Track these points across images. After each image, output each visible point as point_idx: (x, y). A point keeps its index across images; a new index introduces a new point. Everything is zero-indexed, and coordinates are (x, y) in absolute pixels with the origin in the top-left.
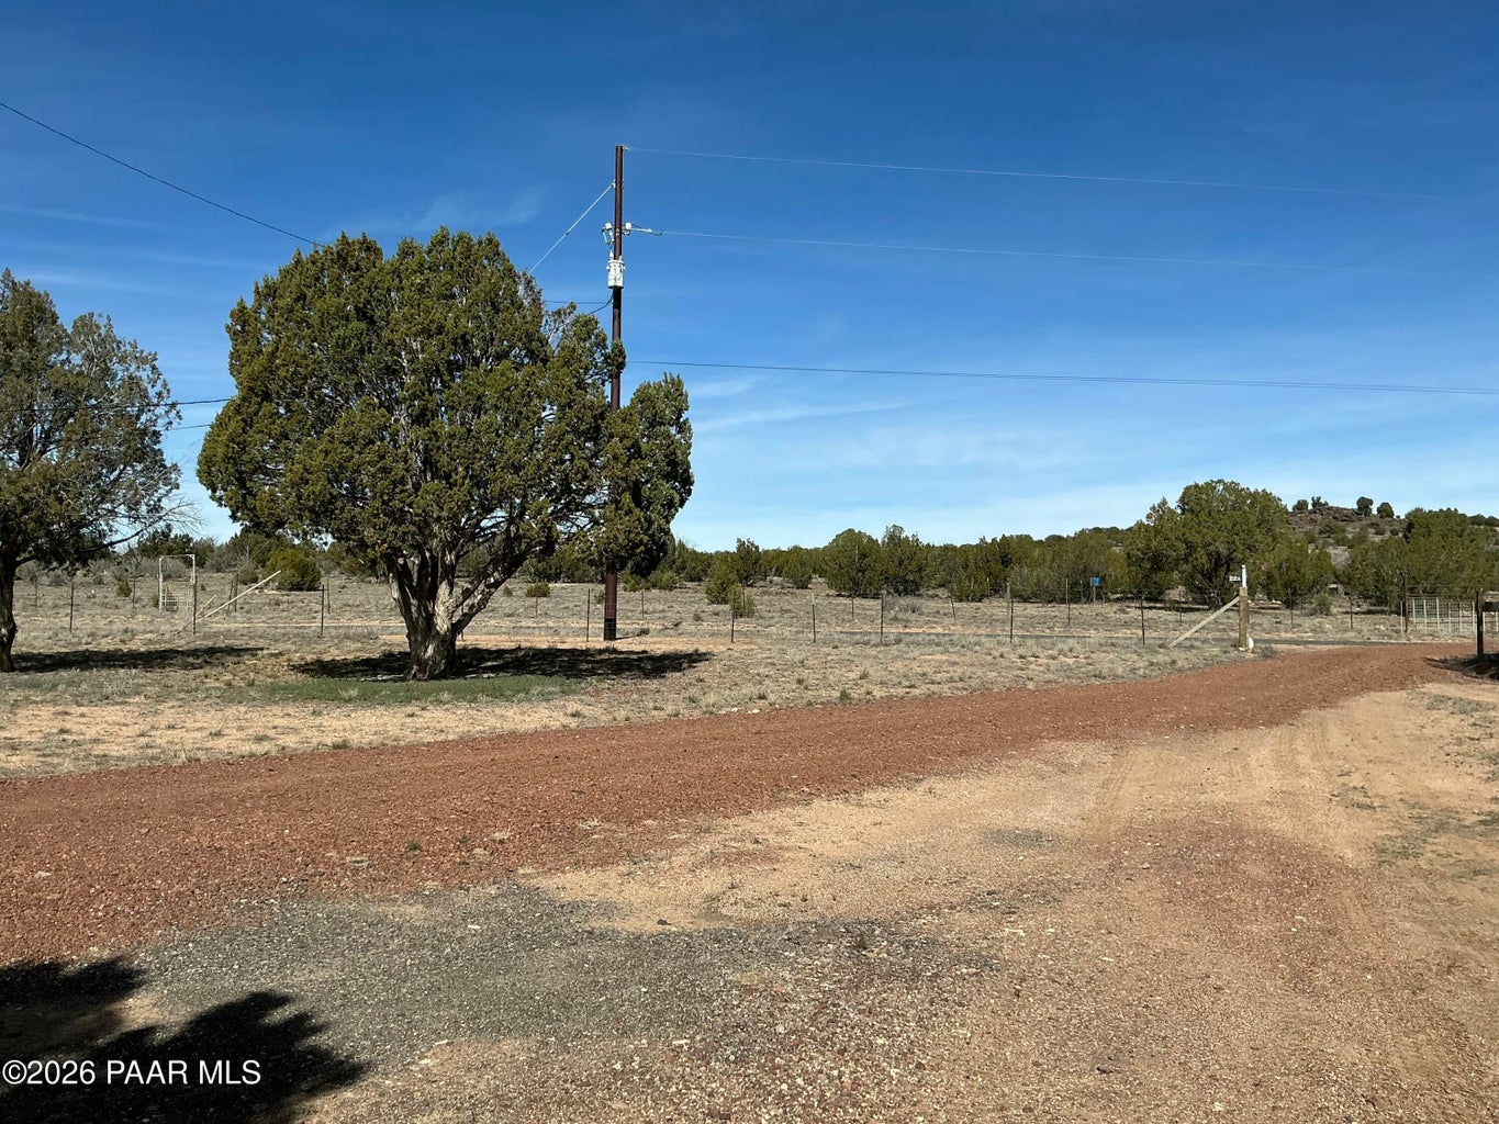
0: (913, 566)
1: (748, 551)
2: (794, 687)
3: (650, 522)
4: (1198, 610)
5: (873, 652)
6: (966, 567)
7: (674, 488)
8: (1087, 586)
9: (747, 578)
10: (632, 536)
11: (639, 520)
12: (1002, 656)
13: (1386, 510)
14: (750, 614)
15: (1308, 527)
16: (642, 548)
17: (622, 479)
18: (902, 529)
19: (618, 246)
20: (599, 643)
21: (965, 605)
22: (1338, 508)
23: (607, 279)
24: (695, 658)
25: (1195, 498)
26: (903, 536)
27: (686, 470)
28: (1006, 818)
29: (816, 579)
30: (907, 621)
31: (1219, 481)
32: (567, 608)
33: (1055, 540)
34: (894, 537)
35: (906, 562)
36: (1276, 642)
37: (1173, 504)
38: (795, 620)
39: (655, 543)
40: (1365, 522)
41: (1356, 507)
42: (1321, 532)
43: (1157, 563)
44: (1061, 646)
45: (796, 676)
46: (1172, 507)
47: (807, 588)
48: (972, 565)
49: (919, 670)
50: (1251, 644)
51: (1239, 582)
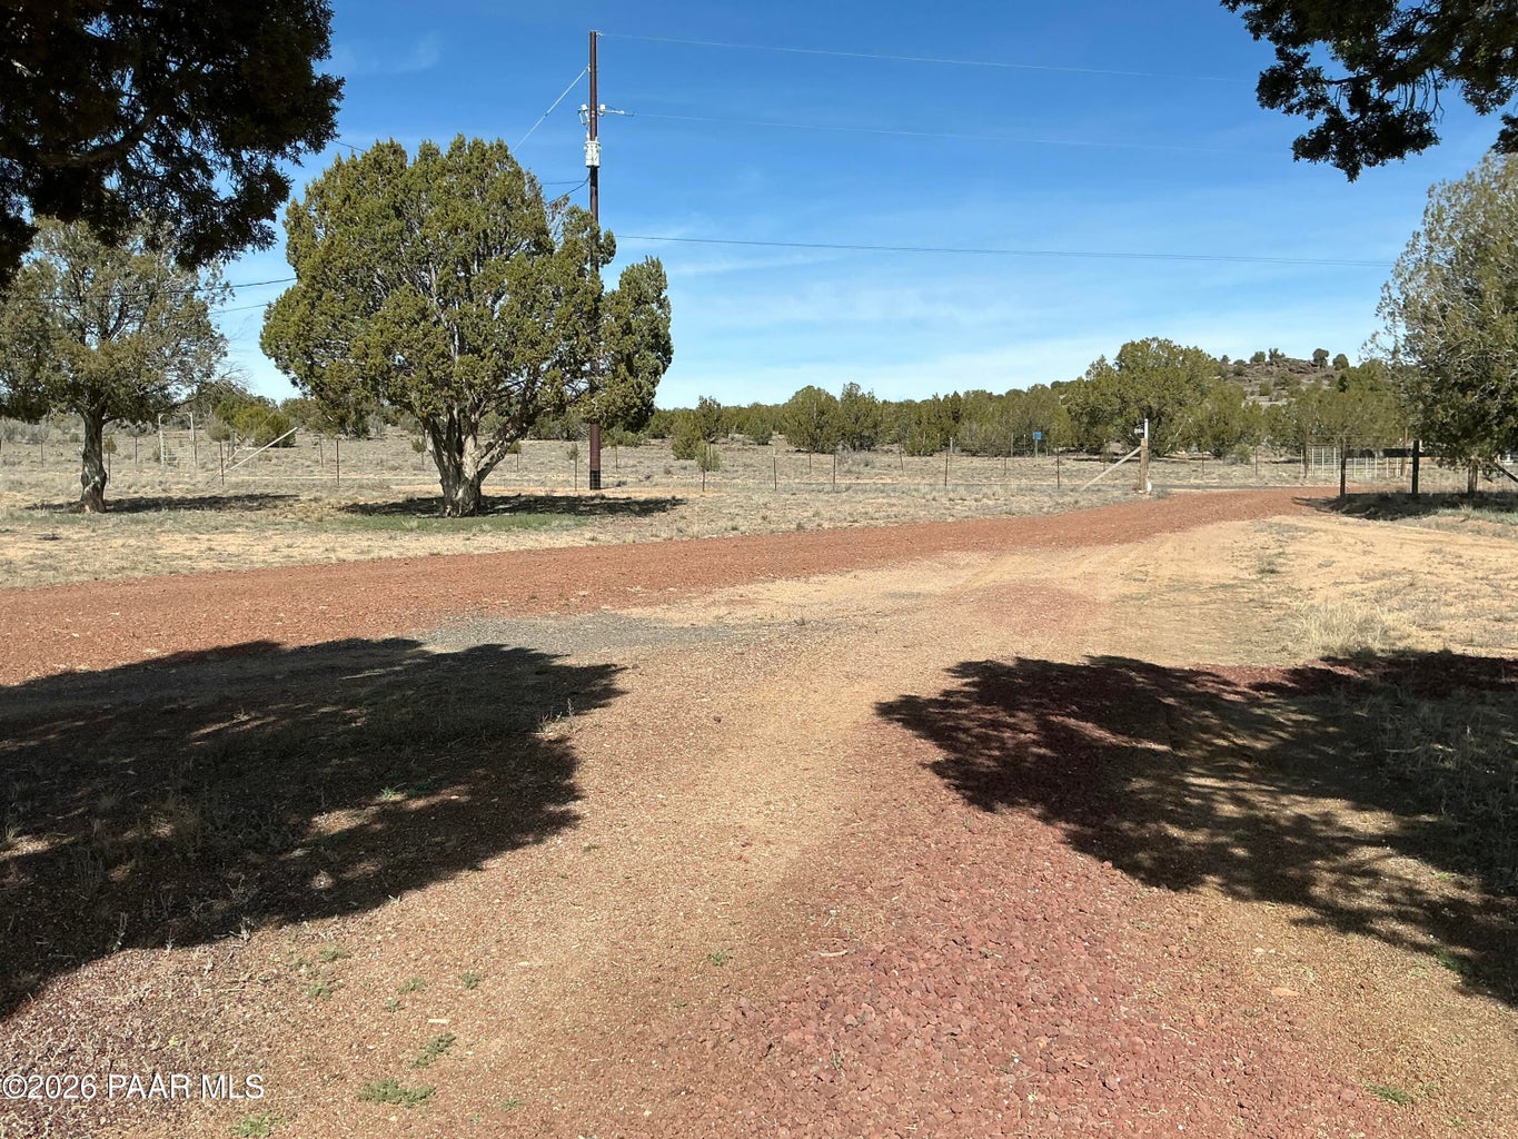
0: (870, 422)
1: (710, 409)
3: (640, 386)
5: (826, 497)
6: (919, 423)
7: (657, 358)
8: (1031, 442)
9: (709, 436)
10: (627, 399)
11: (633, 386)
12: (934, 499)
13: (1341, 361)
14: (716, 467)
16: (636, 409)
17: (618, 352)
18: (859, 387)
19: (593, 126)
20: (587, 492)
21: (916, 459)
22: (1294, 360)
23: (585, 160)
24: (675, 502)
25: (1130, 355)
26: (860, 393)
27: (667, 342)
29: (776, 436)
30: (859, 473)
31: (1154, 339)
32: (542, 463)
33: (1013, 394)
34: (851, 395)
35: (862, 419)
37: (1111, 361)
38: (757, 473)
39: (645, 405)
40: (1320, 374)
41: (1312, 359)
42: (1276, 385)
43: (1095, 417)
46: (1110, 364)
47: (767, 444)
48: (925, 422)
50: (1149, 488)
51: (1143, 434)
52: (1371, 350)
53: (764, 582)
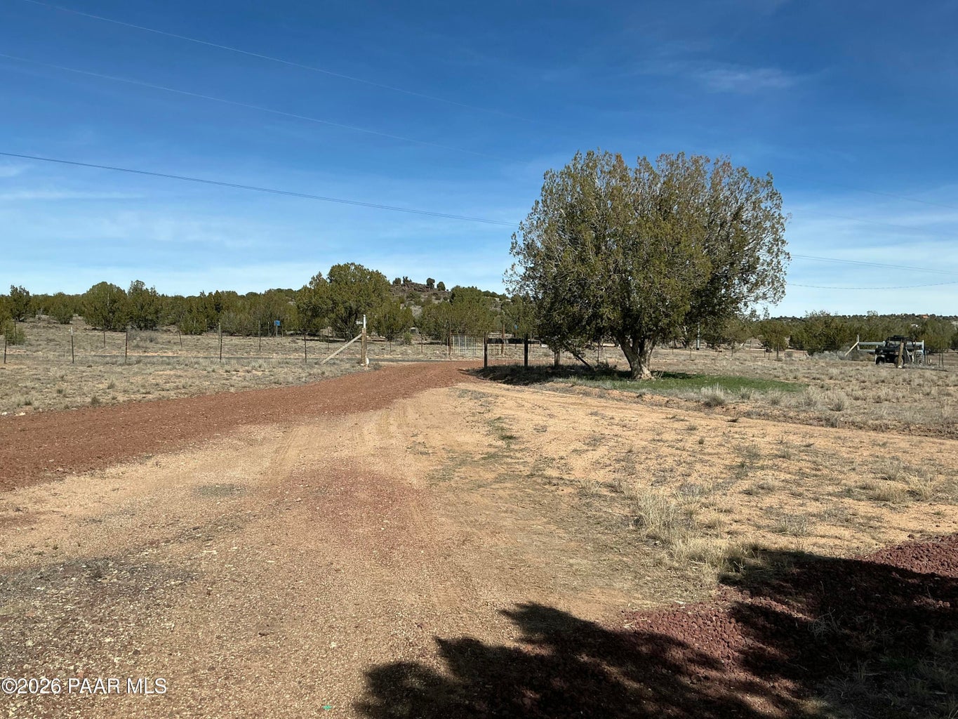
0: (152, 309)
1: (20, 296)
2: (55, 395)
4: (339, 341)
5: (119, 369)
6: (190, 311)
8: (272, 325)
9: (18, 316)
12: (213, 371)
14: (21, 342)
15: (401, 294)
18: (143, 283)
21: (189, 337)
25: (338, 273)
26: (144, 288)
28: (209, 478)
29: (76, 317)
30: (146, 348)
31: (352, 264)
33: (252, 295)
34: (137, 289)
35: (146, 307)
36: (382, 360)
37: (325, 276)
38: (58, 347)
42: (407, 297)
43: (316, 312)
44: (253, 364)
45: (57, 387)
46: (325, 278)
47: (68, 323)
48: (195, 310)
49: (154, 381)
50: (368, 362)
51: (362, 325)
52: (511, 275)
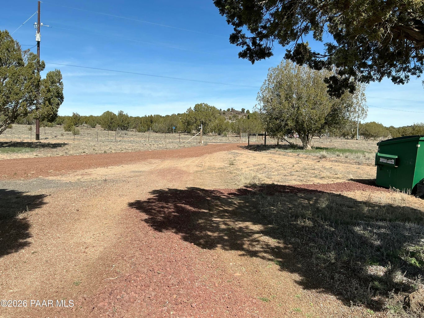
0: (126, 122)
1: (77, 116)
2: (92, 151)
3: (53, 108)
5: (113, 143)
6: (141, 123)
7: (59, 100)
8: (172, 130)
9: (76, 124)
10: (49, 112)
11: (50, 108)
13: (248, 112)
14: (78, 134)
16: (51, 115)
17: (46, 97)
18: (123, 112)
19: (39, 29)
20: (35, 141)
21: (140, 133)
22: (237, 111)
23: (36, 39)
24: (65, 144)
25: (197, 107)
26: (123, 114)
27: (62, 95)
29: (98, 125)
30: (123, 137)
31: (203, 103)
32: (19, 132)
34: (121, 114)
35: (124, 121)
37: (193, 109)
38: (92, 136)
39: (54, 114)
40: (243, 115)
41: (241, 111)
42: (233, 117)
43: (189, 123)
45: (93, 148)
46: (192, 109)
47: (95, 127)
48: (143, 123)
50: (203, 143)
51: (201, 128)
52: (255, 109)
53: (93, 168)
